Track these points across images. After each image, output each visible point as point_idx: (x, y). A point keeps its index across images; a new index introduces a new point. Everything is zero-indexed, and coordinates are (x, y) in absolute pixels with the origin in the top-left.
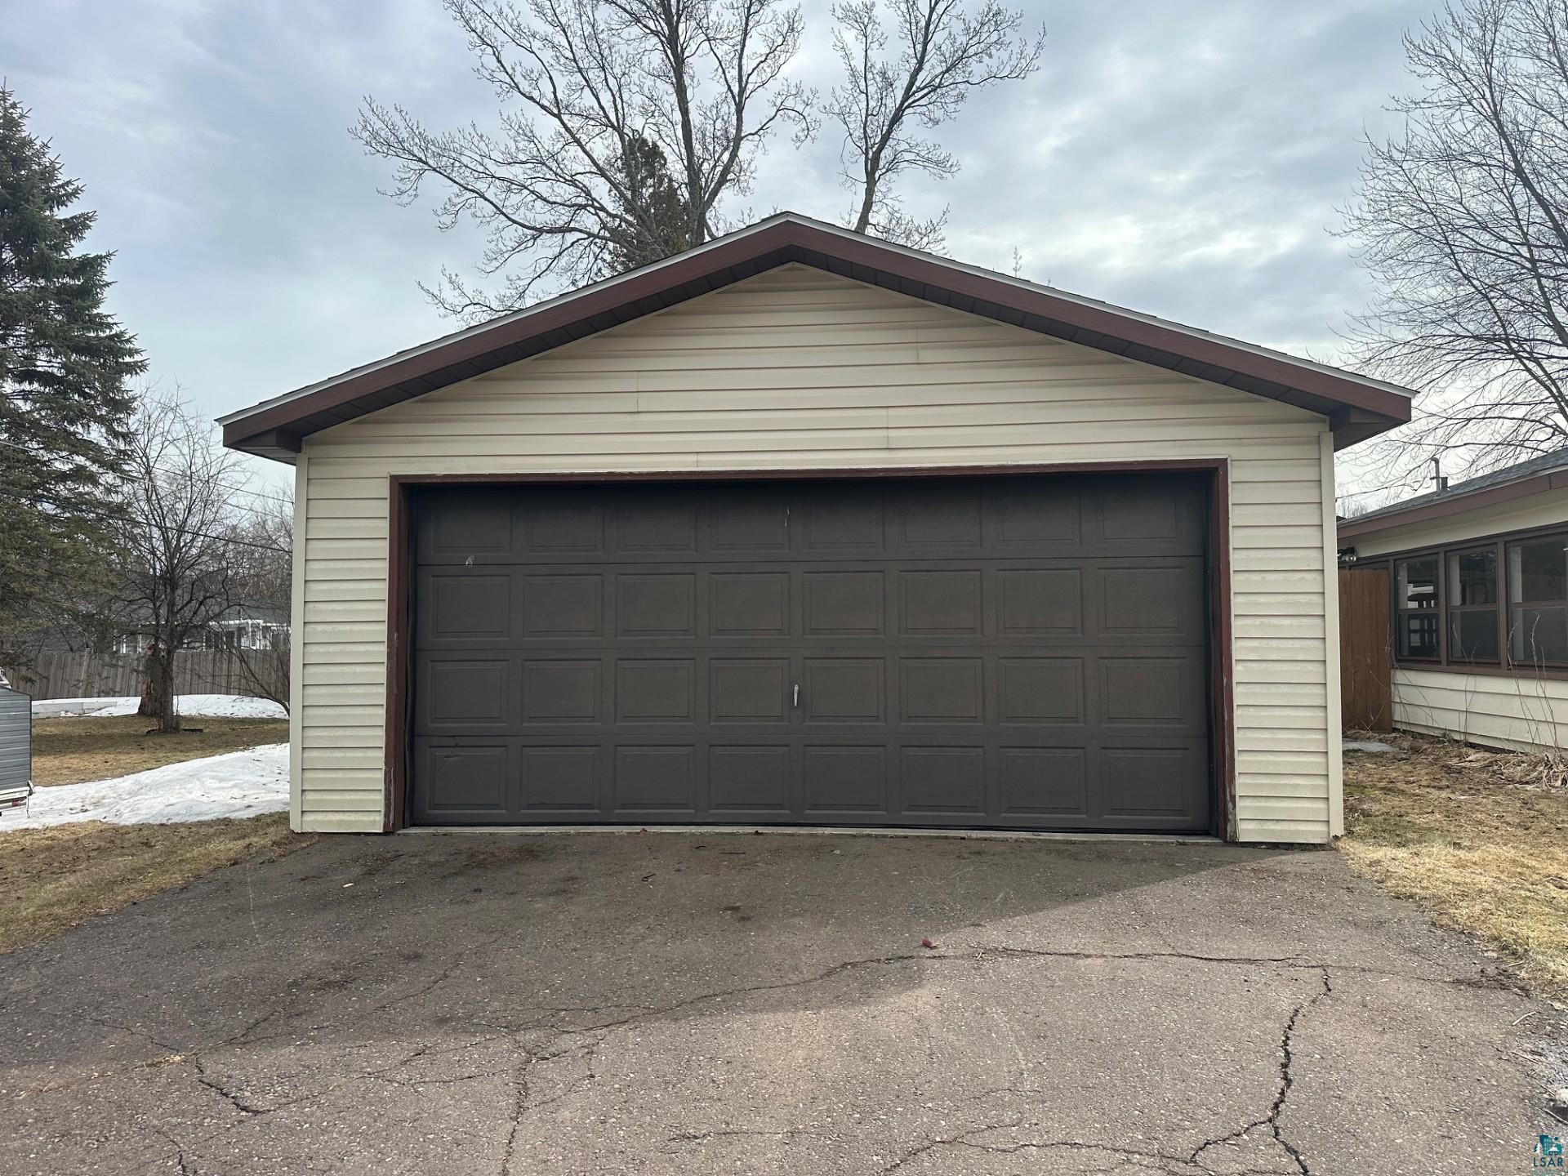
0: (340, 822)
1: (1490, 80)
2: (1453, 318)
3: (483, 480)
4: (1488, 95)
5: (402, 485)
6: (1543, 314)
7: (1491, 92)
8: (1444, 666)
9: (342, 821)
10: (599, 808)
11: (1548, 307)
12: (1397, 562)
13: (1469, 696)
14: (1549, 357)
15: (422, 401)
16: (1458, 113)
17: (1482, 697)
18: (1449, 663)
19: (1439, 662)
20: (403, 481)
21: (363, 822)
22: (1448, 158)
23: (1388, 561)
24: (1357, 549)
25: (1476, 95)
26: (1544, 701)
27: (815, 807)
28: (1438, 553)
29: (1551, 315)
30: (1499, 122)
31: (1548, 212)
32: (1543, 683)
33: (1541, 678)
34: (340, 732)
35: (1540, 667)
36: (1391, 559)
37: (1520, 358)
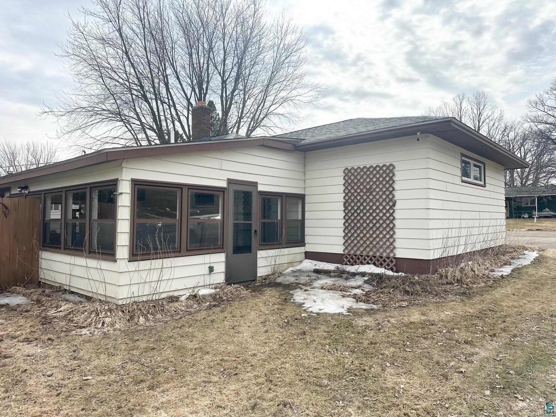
1: (118, 16)
2: (103, 103)
4: (117, 21)
6: (133, 109)
7: (118, 20)
8: (62, 250)
11: (135, 107)
12: (46, 195)
13: (72, 266)
14: (134, 123)
16: (107, 24)
17: (77, 267)
18: (65, 249)
19: (60, 248)
22: (103, 40)
23: (41, 194)
24: (29, 187)
25: (113, 20)
26: (99, 271)
28: (62, 191)
29: (135, 110)
30: (121, 33)
31: (135, 72)
32: (100, 262)
33: (98, 259)
35: (99, 253)
36: (43, 193)
37: (124, 122)
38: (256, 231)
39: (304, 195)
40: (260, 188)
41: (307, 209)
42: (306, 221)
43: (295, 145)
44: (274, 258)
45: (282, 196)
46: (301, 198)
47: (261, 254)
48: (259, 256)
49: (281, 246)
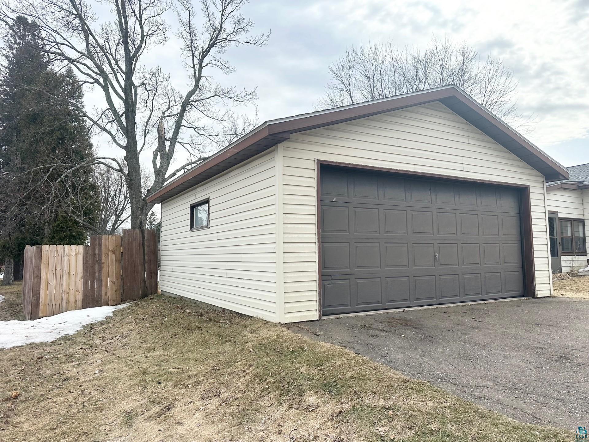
0: (301, 317)
3: (349, 166)
5: (321, 164)
9: (301, 316)
10: (381, 303)
15: (327, 129)
20: (321, 163)
21: (310, 315)
27: (442, 297)
34: (298, 274)
38: (559, 243)
39: (584, 220)
40: (560, 215)
41: (586, 229)
42: (586, 238)
43: (578, 185)
44: (572, 262)
45: (571, 220)
46: (582, 221)
47: (563, 258)
48: (562, 259)
49: (573, 254)
